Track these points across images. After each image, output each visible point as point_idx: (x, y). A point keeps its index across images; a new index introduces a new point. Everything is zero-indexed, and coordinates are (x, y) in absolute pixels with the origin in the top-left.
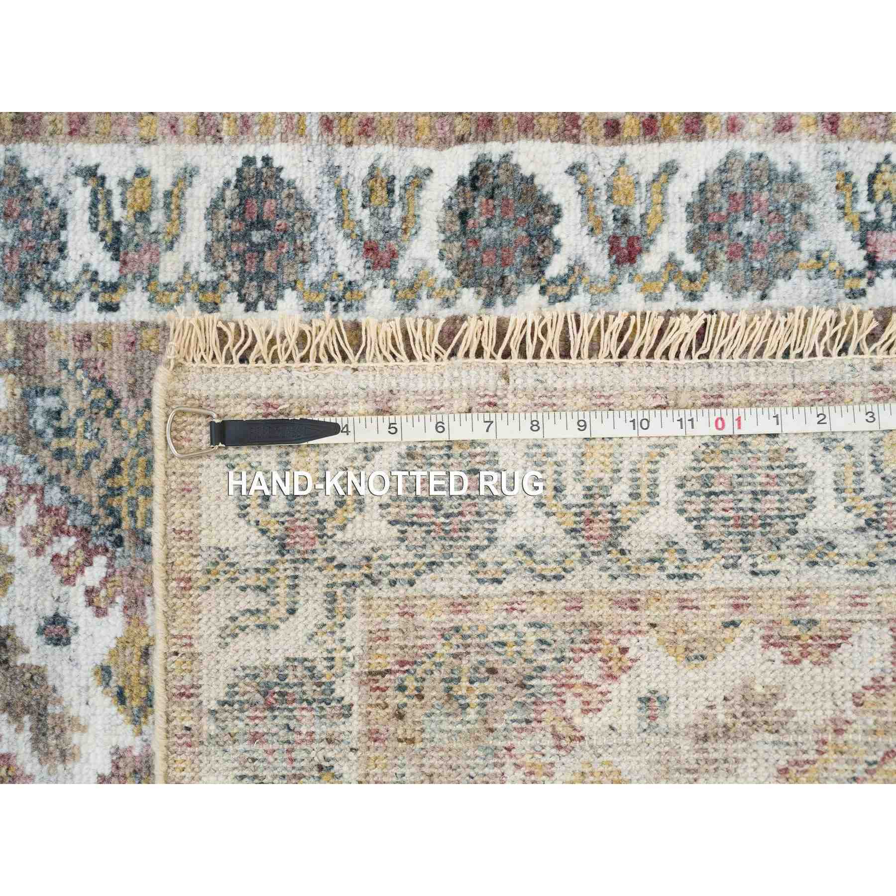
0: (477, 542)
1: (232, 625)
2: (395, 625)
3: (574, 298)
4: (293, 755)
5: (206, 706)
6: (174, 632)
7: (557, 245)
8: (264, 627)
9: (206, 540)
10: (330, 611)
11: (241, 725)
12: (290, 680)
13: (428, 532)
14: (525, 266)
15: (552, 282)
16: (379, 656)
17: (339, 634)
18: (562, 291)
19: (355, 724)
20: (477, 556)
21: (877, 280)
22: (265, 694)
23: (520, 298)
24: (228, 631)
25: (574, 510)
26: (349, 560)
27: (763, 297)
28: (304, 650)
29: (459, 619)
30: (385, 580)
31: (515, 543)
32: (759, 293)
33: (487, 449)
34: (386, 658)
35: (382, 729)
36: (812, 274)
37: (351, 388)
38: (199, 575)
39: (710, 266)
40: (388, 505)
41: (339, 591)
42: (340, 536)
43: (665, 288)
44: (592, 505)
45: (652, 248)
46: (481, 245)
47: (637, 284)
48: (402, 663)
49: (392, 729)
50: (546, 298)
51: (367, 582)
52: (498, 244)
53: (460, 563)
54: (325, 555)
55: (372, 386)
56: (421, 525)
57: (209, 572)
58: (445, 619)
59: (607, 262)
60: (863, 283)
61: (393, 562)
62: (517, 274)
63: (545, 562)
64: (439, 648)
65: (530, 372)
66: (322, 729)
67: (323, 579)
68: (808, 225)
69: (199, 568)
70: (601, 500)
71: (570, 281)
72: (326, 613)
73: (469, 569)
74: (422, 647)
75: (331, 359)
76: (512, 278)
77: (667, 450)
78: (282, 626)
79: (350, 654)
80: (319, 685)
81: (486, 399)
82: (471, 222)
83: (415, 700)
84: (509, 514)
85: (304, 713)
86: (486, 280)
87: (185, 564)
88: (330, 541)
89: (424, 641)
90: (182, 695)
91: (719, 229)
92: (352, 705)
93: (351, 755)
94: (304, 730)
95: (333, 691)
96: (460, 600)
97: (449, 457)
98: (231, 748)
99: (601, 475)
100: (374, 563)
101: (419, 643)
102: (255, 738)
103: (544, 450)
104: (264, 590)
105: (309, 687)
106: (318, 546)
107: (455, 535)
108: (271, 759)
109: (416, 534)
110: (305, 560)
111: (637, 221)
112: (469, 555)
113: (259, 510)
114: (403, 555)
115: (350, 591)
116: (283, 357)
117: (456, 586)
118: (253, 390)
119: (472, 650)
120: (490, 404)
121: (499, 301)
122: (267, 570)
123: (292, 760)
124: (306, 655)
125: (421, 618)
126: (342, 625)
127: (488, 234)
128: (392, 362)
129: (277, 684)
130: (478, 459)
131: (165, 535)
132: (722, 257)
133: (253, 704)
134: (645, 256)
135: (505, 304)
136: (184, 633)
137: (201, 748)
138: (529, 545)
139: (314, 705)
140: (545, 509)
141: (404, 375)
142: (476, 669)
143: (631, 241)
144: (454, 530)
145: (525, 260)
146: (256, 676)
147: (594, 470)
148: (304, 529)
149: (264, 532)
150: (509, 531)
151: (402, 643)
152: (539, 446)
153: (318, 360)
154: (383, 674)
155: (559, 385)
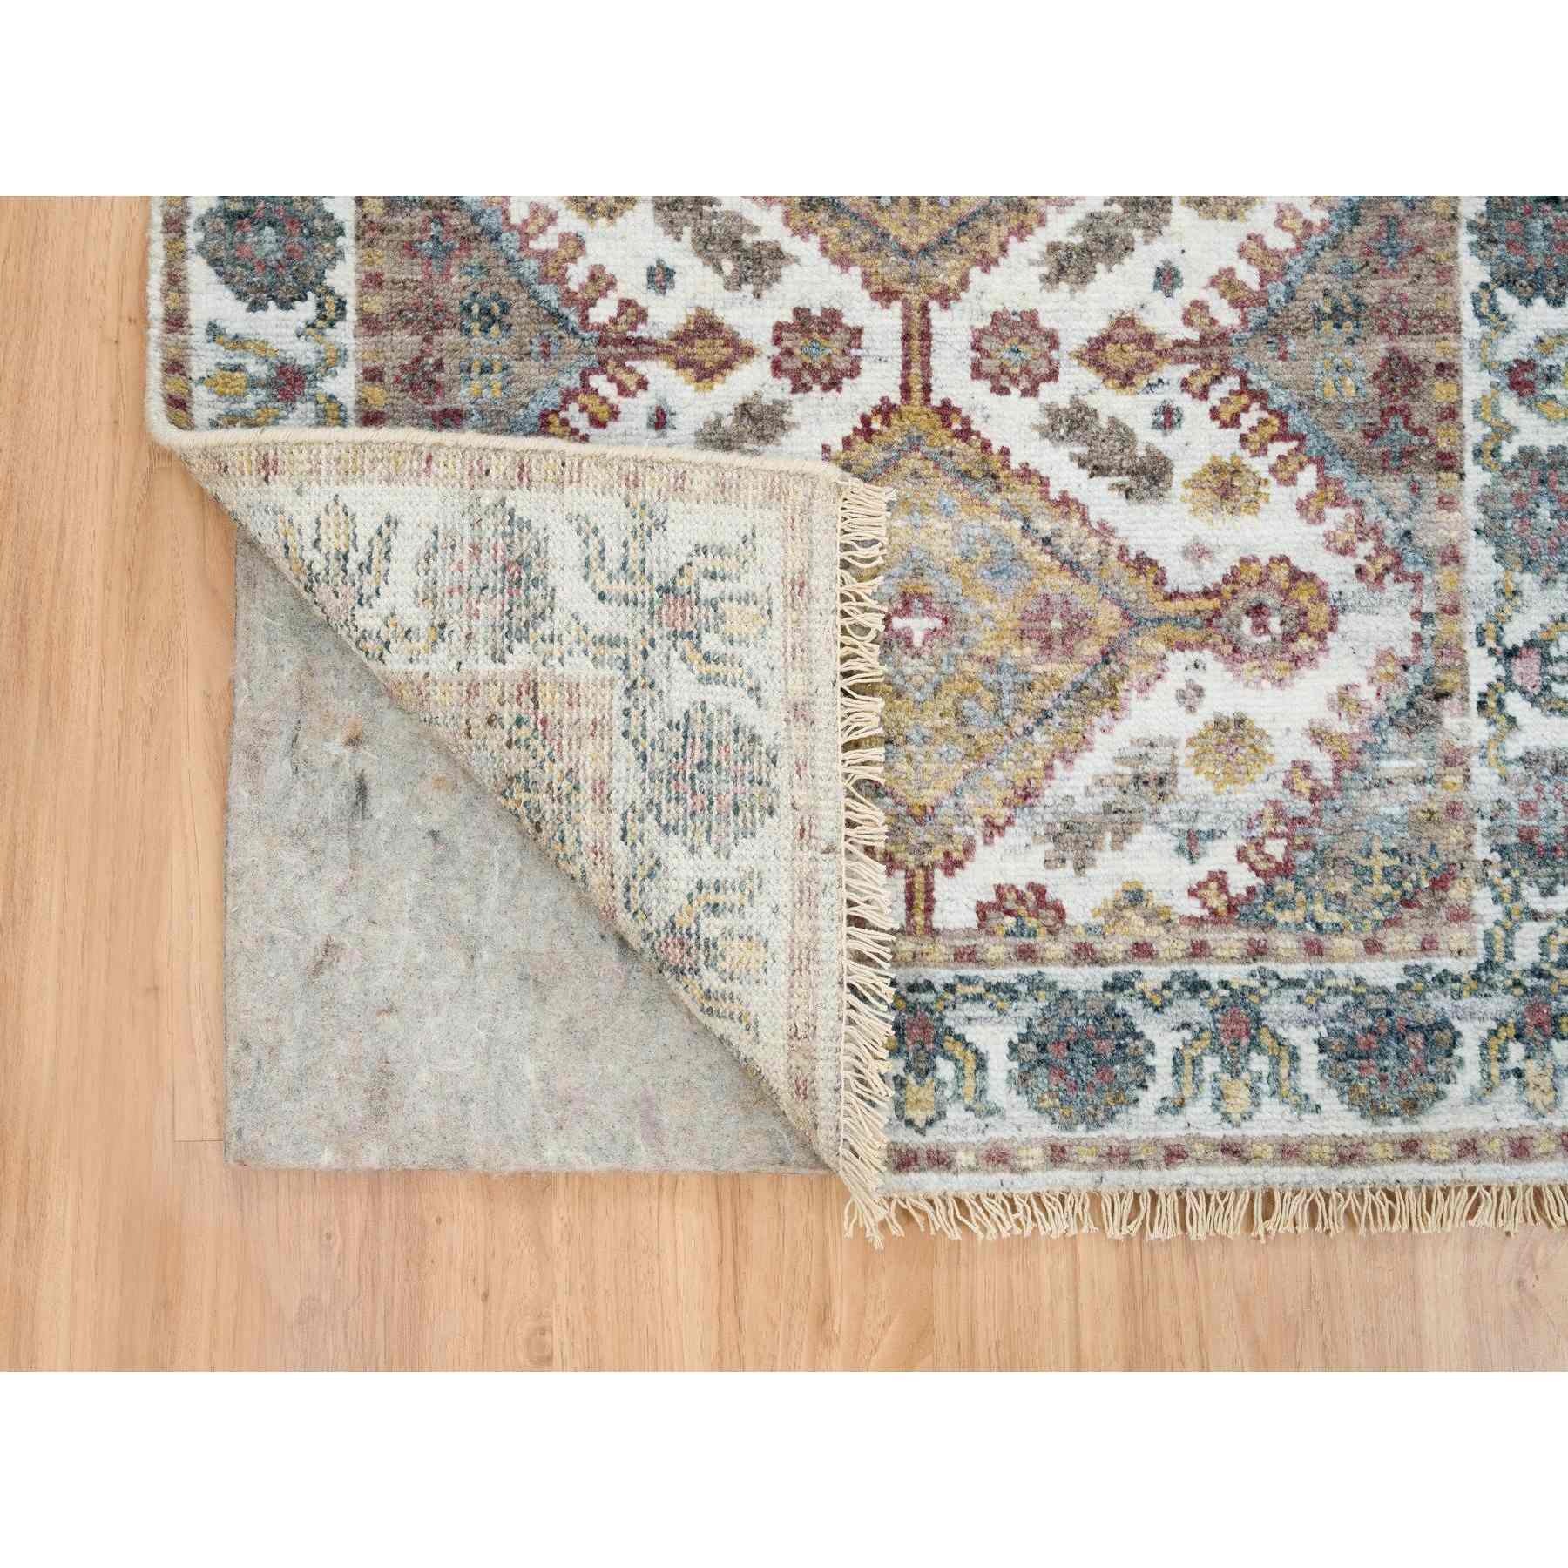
0: (664, 812)
1: (589, 529)
2: (583, 715)
3: (1477, 321)
4: (456, 594)
5: (509, 494)
6: (585, 464)
7: (1527, 302)
8: (587, 564)
9: (675, 506)
10: (601, 639)
11: (489, 534)
12: (533, 592)
13: (677, 755)
14: (1507, 267)
15: (1493, 296)
16: (553, 695)
17: (577, 649)
18: (1484, 309)
19: (486, 667)
20: (650, 811)
21: (1494, 659)
22: (519, 562)
23: (1477, 260)
24: (583, 524)
25: (694, 927)
26: (650, 663)
27: (1477, 531)
28: (561, 609)
29: (586, 788)
30: (629, 704)
31: (663, 856)
32: (1481, 526)
33: (758, 825)
34: (551, 702)
35: (478, 700)
36: (1500, 586)
37: (817, 677)
38: (640, 497)
39: (1507, 472)
40: (704, 711)
41: (620, 652)
42: (675, 655)
43: (1486, 423)
44: (698, 947)
45: (1524, 408)
46: (1527, 218)
47: (1489, 391)
48: (544, 722)
49: (478, 712)
50: (1477, 289)
51: (628, 684)
52: (1528, 237)
53: (644, 791)
54: (656, 636)
55: (819, 700)
56: (684, 746)
57: (643, 507)
58: (587, 773)
59: (1511, 358)
60: (1491, 643)
61: (649, 714)
62: (1499, 258)
63: (642, 890)
64: (559, 765)
65: (833, 878)
66: (481, 628)
67: (632, 634)
68: (1547, 581)
69: (648, 497)
70: (703, 958)
71: (1493, 317)
72: (599, 635)
73: (638, 802)
74: (560, 745)
75: (843, 660)
76: (1497, 252)
77: (752, 1033)
78: (587, 585)
79: (555, 662)
80: (526, 624)
81: (807, 827)
82: (1548, 208)
83: (506, 737)
84: (692, 850)
85: (499, 607)
86: (1494, 223)
87: (652, 482)
88: (670, 643)
89: (566, 748)
90: (522, 468)
91: (1542, 482)
92: (504, 662)
93: (454, 663)
94: (481, 606)
95: (519, 640)
96: (606, 791)
97: (751, 781)
98: (466, 520)
99: (728, 959)
100: (648, 693)
101: (565, 742)
102: (476, 549)
103: (756, 892)
104: (624, 566)
105: (524, 613)
106: (666, 629)
107: (672, 786)
108: (454, 567)
109: (674, 740)
110: (652, 615)
111: (1548, 392)
112: (652, 802)
113: (702, 567)
114: (655, 724)
115: (620, 663)
116: (845, 607)
117: (621, 786)
118: (816, 571)
119: (556, 805)
120: (803, 830)
121: (1474, 238)
122: (643, 571)
123: (451, 593)
124: (557, 610)
125: (590, 745)
126: (585, 653)
127: (1537, 226)
128: (841, 725)
129: (528, 576)
130: (749, 815)
131: (680, 461)
132: (1516, 486)
133: (509, 547)
134: (1515, 399)
135: (1471, 244)
136: (584, 476)
137: (467, 486)
138: (659, 873)
139: (506, 619)
140: (696, 892)
141: (829, 738)
142: (538, 810)
143: (1530, 385)
144: (678, 785)
145: (1513, 266)
146: (537, 552)
147: (734, 950)
148: (683, 615)
149: (681, 571)
150: (675, 849)
151: (565, 722)
152: (760, 886)
153: (842, 645)
154: (534, 699)
155: (820, 910)
